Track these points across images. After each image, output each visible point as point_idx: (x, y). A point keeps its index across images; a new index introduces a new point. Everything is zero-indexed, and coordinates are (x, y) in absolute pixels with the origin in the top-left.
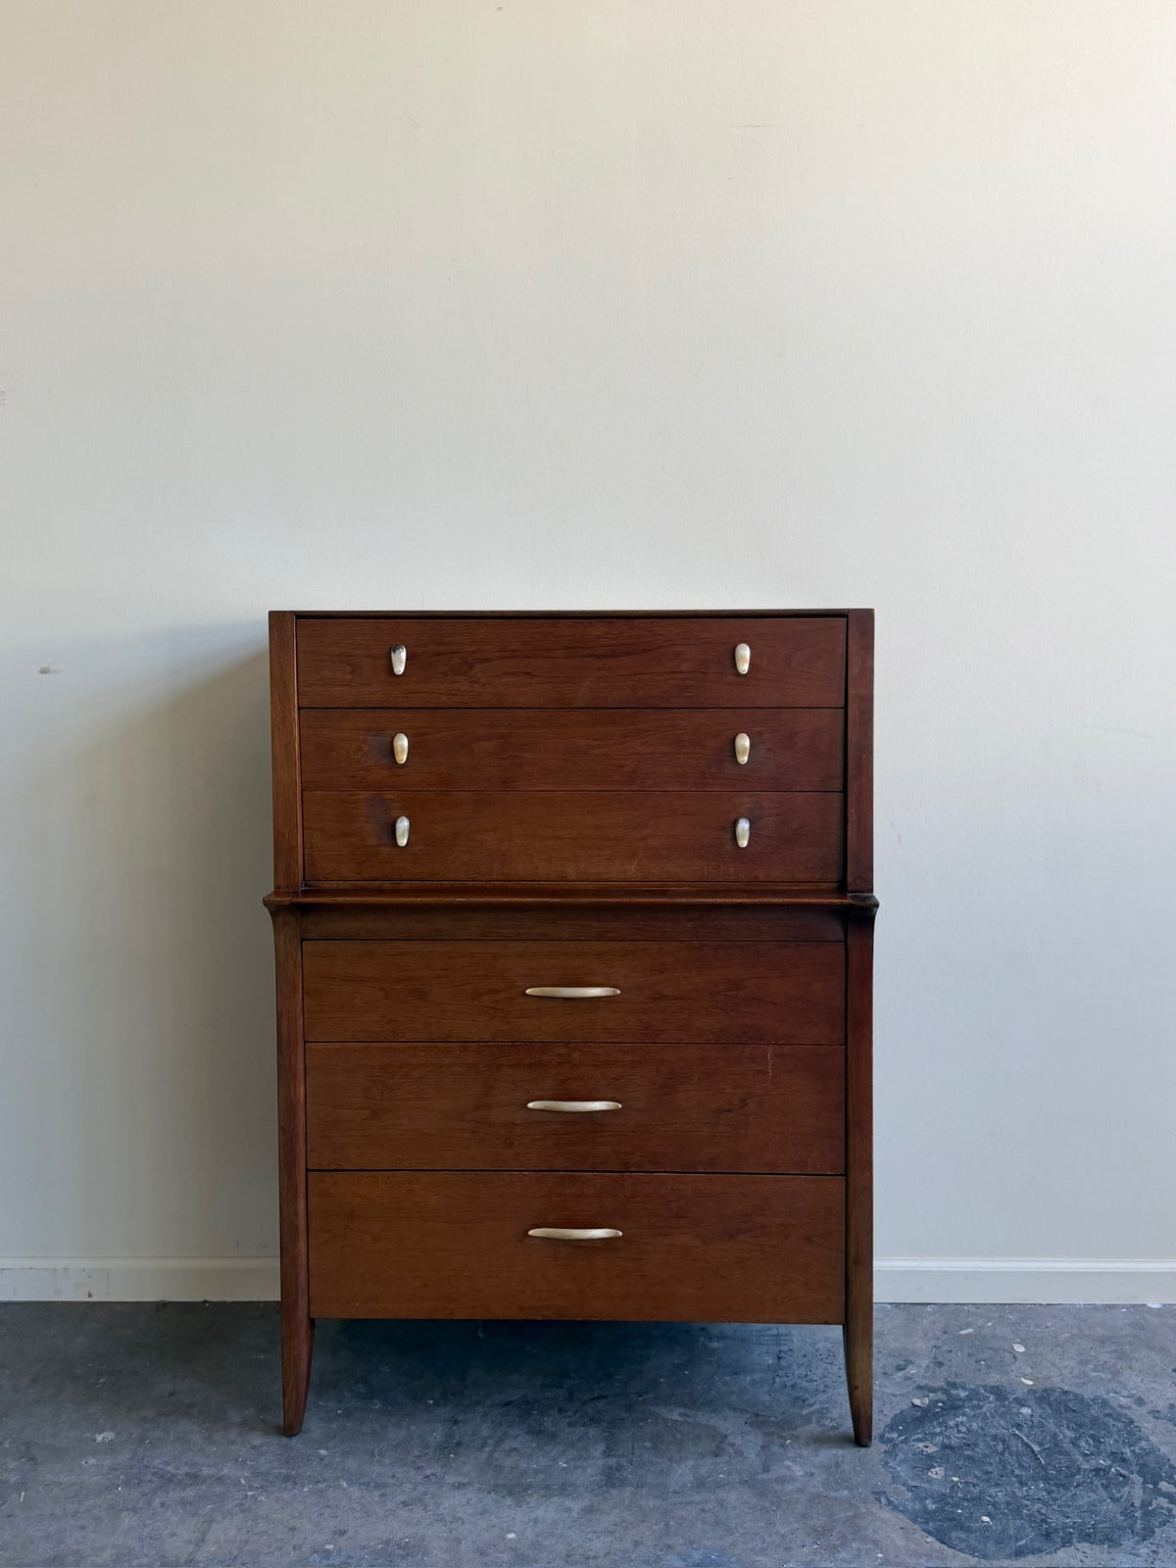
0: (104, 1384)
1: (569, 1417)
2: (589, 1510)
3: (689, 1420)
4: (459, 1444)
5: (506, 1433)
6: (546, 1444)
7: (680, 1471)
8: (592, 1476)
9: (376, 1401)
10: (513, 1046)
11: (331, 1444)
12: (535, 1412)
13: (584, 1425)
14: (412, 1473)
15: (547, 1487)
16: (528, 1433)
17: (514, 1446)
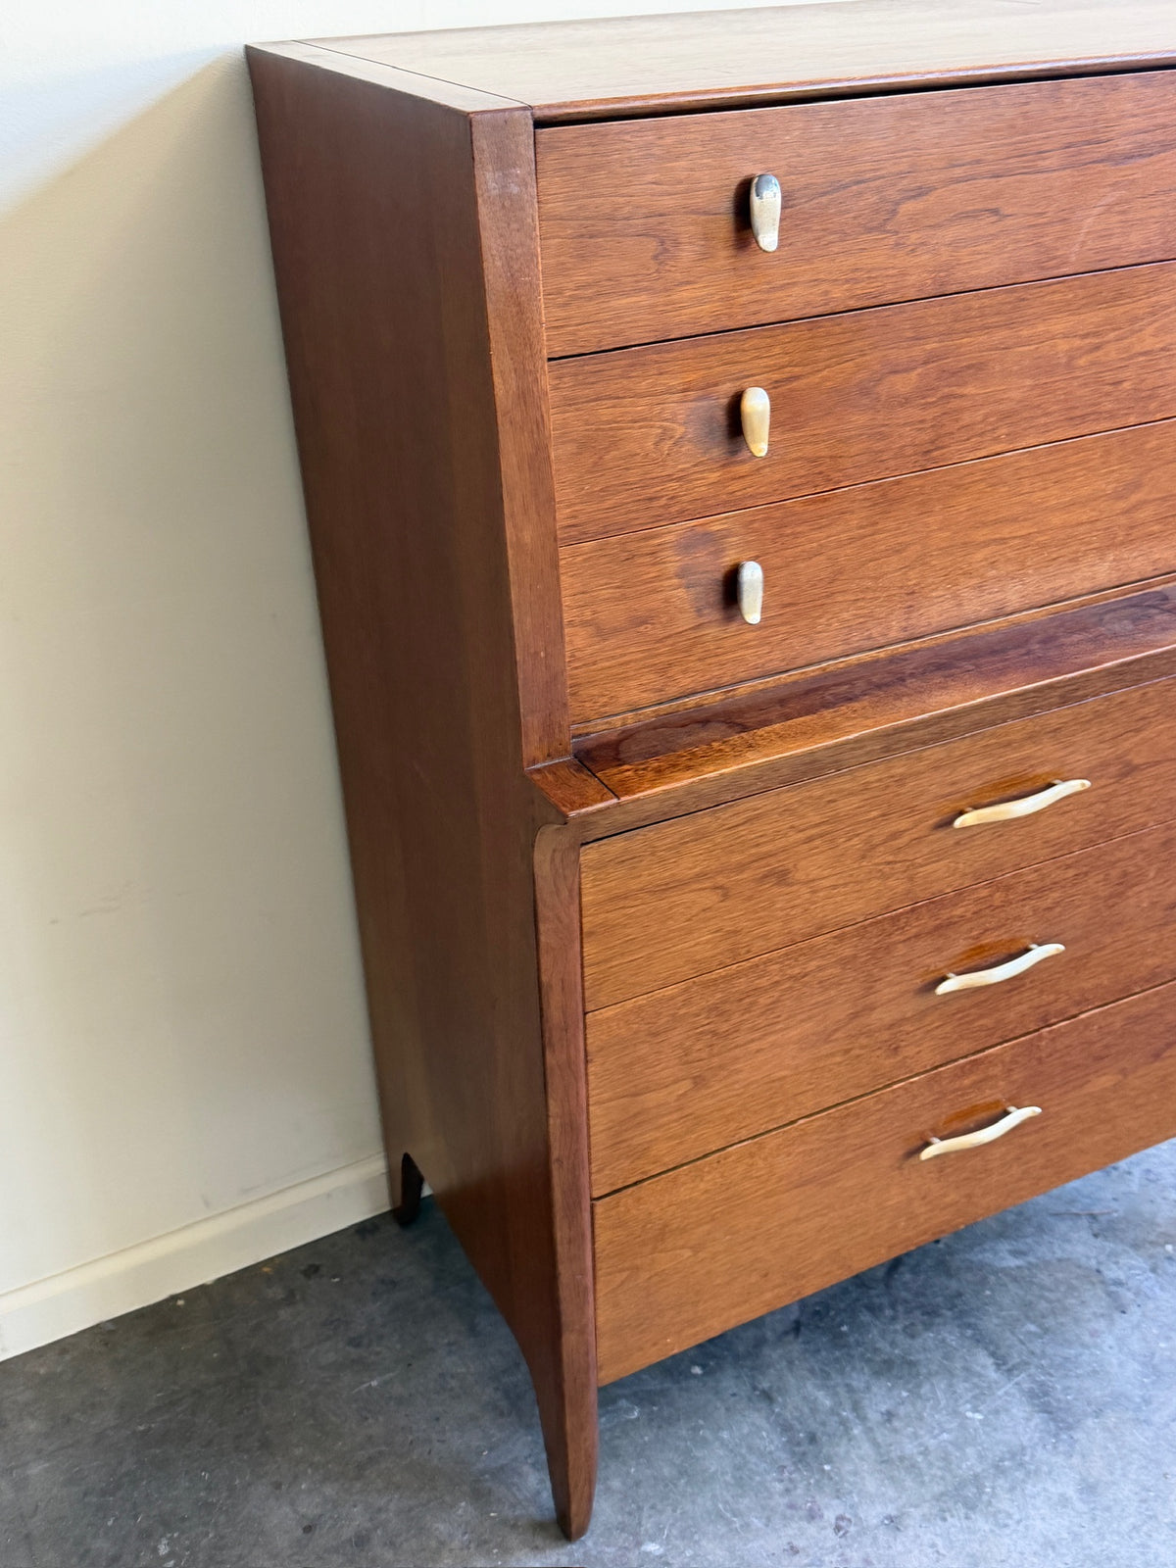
0: (170, 1555)
1: (894, 1319)
2: (1089, 1489)
3: (1031, 1259)
4: (812, 1439)
5: (850, 1389)
6: (919, 1386)
7: (1115, 1361)
8: (1028, 1420)
9: (623, 1403)
10: (913, 910)
11: (648, 1525)
12: (845, 1328)
13: (928, 1327)
14: (812, 1529)
15: (999, 1469)
16: (877, 1374)
17: (884, 1408)
